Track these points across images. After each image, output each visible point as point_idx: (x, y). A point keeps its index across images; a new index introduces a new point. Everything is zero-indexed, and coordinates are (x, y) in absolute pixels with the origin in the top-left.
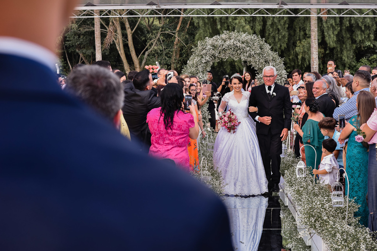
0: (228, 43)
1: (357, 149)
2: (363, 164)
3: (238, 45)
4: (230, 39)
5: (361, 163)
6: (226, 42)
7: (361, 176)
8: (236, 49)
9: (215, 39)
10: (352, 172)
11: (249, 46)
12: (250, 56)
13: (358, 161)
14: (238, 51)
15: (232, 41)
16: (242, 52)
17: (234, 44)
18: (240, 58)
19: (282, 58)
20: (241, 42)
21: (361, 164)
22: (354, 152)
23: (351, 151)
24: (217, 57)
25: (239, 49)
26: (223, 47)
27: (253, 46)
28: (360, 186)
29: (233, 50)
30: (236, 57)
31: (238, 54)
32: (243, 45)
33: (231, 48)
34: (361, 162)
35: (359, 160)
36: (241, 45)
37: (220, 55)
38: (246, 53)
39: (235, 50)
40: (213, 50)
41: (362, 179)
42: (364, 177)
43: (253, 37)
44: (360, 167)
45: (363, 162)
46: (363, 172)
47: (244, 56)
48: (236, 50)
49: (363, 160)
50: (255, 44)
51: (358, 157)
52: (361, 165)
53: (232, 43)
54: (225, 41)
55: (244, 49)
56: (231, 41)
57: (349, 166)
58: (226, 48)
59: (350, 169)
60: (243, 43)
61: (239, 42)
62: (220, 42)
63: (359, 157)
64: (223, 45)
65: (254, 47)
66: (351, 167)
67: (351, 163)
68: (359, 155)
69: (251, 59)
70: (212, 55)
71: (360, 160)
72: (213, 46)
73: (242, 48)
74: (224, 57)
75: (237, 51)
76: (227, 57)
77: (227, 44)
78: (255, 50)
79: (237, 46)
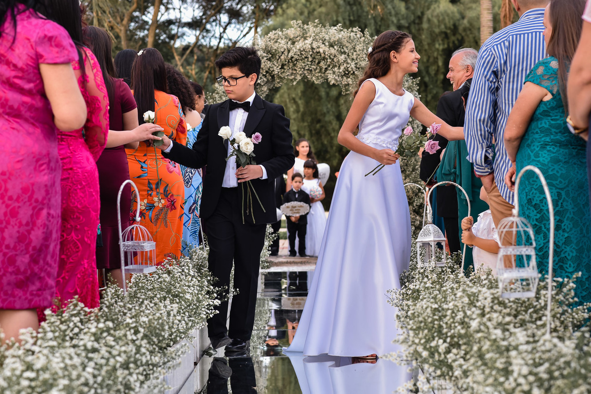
0: (300, 45)
1: (548, 151)
2: (567, 194)
3: (321, 51)
4: (305, 39)
5: (562, 189)
6: (296, 43)
7: (563, 227)
8: (317, 57)
9: (273, 37)
10: (539, 216)
11: (345, 53)
12: (346, 74)
13: (554, 182)
14: (322, 64)
15: (309, 41)
16: (329, 66)
17: (313, 49)
18: (327, 79)
19: (414, 78)
20: (327, 44)
21: (563, 193)
22: (541, 159)
23: (533, 157)
24: (278, 75)
25: (324, 59)
26: (290, 54)
27: (352, 51)
28: (563, 255)
29: (311, 61)
30: (318, 77)
31: (321, 69)
32: (333, 51)
33: (306, 57)
34: (561, 186)
35: (558, 182)
36: (327, 49)
37: (284, 72)
38: (339, 67)
39: (315, 62)
40: (269, 60)
41: (566, 235)
42: (571, 229)
43: (352, 34)
44: (561, 201)
45: (567, 186)
46: (568, 215)
47: (334, 73)
48: (317, 62)
49: (567, 181)
50: (358, 48)
51: (555, 172)
52: (564, 195)
53: (310, 47)
54: (293, 43)
55: (335, 60)
56: (306, 41)
57: (530, 201)
58: (296, 57)
59: (532, 208)
60: (331, 45)
61: (323, 43)
62: (283, 44)
63: (558, 172)
64: (289, 51)
65: (355, 53)
66: (534, 203)
67: (533, 190)
68: (556, 167)
69: (349, 79)
70: (267, 72)
71: (561, 182)
72: (269, 52)
73: (329, 56)
74: (293, 77)
75: (319, 63)
76: (298, 76)
77: (298, 47)
78: (357, 60)
79: (319, 52)
